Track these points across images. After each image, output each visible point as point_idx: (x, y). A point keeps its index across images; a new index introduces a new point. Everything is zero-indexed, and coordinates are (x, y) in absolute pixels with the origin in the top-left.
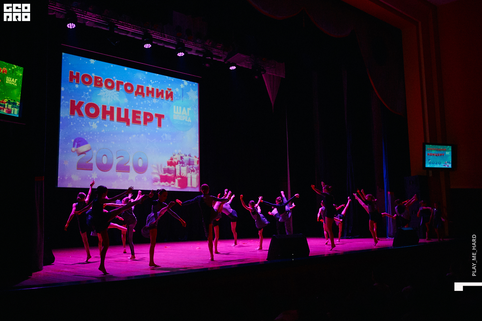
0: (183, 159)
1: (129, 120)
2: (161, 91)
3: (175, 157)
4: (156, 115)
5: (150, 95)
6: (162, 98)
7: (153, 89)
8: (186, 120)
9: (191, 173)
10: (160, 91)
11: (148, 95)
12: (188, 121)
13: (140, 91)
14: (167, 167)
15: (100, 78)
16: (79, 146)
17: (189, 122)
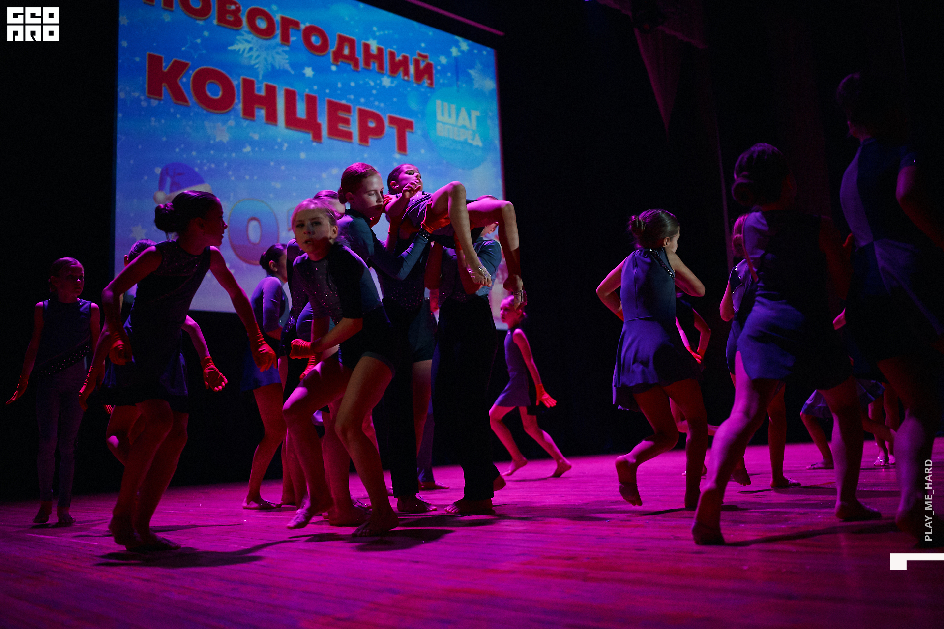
1: (320, 126)
2: (401, 58)
4: (393, 120)
5: (374, 66)
6: (406, 78)
7: (380, 50)
8: (470, 141)
10: (399, 58)
11: (367, 63)
12: (475, 143)
13: (346, 51)
15: (234, 3)
17: (477, 147)
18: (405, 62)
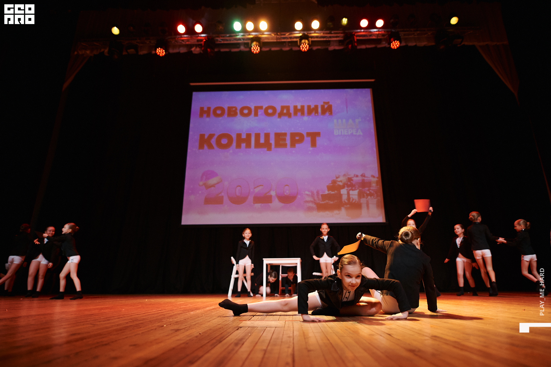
0: (352, 180)
1: (271, 144)
2: (314, 107)
3: (339, 179)
4: (309, 134)
5: (299, 114)
6: (317, 114)
7: (303, 107)
8: (354, 134)
9: (366, 198)
10: (312, 107)
11: (295, 114)
12: (358, 134)
13: (285, 111)
14: (327, 192)
15: (235, 107)
16: (208, 179)
17: (360, 136)
18: (316, 107)
